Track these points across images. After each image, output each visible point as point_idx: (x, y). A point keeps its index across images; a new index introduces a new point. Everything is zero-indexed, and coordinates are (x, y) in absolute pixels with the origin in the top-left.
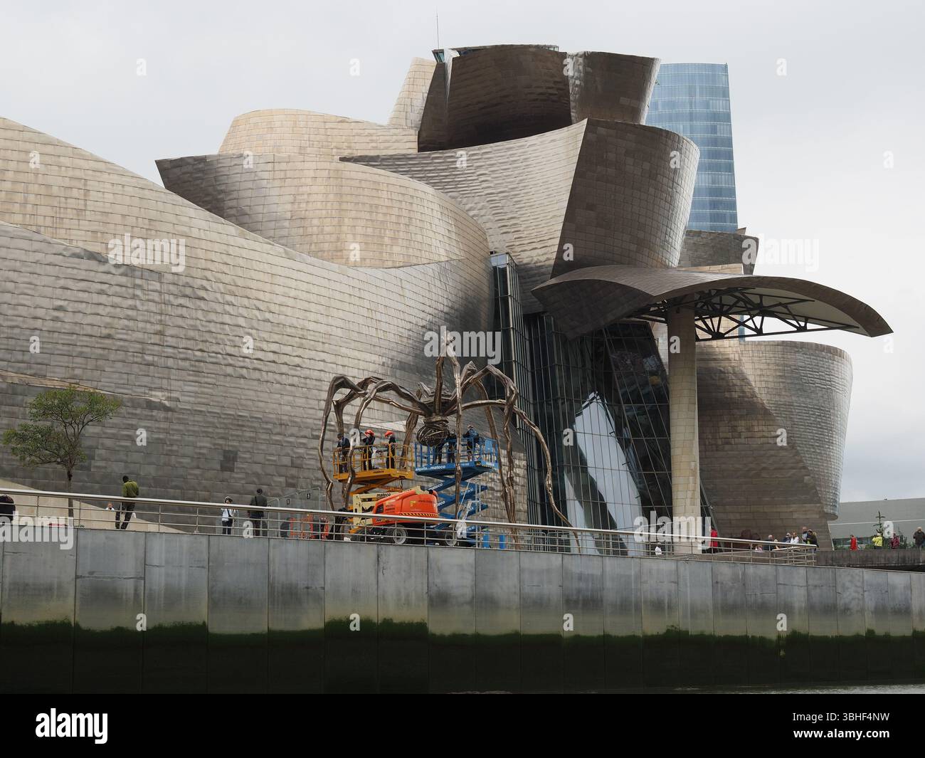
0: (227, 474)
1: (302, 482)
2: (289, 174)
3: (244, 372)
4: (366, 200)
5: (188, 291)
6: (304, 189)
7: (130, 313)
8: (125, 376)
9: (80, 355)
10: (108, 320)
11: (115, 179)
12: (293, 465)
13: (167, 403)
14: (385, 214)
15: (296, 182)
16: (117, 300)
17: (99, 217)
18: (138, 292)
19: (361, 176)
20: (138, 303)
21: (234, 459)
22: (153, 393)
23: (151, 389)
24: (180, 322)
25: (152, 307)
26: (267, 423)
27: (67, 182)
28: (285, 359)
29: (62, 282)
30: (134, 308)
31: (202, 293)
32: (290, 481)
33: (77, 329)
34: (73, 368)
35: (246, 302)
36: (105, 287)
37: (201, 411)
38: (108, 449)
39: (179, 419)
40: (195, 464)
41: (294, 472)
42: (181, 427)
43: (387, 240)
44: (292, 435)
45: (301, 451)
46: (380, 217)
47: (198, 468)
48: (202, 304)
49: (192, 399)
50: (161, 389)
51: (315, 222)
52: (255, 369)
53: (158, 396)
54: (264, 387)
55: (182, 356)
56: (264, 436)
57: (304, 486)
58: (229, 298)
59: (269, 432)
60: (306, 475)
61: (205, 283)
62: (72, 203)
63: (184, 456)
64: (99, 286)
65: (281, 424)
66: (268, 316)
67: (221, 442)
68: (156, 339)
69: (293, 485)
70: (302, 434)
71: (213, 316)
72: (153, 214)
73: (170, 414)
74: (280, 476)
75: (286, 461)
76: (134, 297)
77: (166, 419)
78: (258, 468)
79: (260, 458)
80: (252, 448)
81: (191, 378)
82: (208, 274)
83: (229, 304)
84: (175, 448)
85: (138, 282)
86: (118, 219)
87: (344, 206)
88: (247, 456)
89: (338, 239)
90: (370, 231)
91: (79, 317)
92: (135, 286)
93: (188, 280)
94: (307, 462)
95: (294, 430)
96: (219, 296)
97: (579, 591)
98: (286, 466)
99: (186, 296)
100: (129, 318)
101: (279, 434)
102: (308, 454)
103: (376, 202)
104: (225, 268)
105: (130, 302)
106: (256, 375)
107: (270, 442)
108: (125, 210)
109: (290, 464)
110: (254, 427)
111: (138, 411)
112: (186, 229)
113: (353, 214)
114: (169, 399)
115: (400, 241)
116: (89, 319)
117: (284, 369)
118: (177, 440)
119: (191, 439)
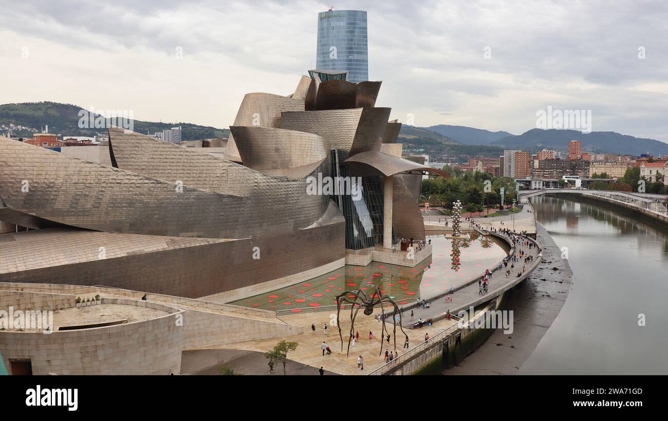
0: (269, 255)
5: (258, 201)
6: (279, 140)
7: (242, 212)
9: (229, 229)
14: (304, 147)
16: (238, 209)
17: (232, 182)
18: (244, 205)
19: (297, 135)
23: (248, 235)
24: (256, 211)
25: (248, 209)
27: (221, 171)
29: (222, 207)
30: (243, 210)
34: (227, 234)
36: (235, 205)
38: (237, 257)
41: (287, 250)
48: (261, 204)
53: (250, 237)
58: (269, 200)
61: (262, 197)
62: (224, 179)
66: (279, 202)
67: (268, 246)
68: (249, 219)
71: (265, 208)
72: (247, 178)
73: (254, 242)
76: (243, 207)
78: (278, 251)
82: (263, 194)
85: (244, 202)
86: (237, 181)
89: (290, 157)
91: (228, 217)
93: (258, 198)
96: (266, 200)
104: (267, 191)
108: (239, 178)
110: (276, 239)
111: (245, 243)
112: (257, 181)
114: (253, 237)
116: (231, 217)
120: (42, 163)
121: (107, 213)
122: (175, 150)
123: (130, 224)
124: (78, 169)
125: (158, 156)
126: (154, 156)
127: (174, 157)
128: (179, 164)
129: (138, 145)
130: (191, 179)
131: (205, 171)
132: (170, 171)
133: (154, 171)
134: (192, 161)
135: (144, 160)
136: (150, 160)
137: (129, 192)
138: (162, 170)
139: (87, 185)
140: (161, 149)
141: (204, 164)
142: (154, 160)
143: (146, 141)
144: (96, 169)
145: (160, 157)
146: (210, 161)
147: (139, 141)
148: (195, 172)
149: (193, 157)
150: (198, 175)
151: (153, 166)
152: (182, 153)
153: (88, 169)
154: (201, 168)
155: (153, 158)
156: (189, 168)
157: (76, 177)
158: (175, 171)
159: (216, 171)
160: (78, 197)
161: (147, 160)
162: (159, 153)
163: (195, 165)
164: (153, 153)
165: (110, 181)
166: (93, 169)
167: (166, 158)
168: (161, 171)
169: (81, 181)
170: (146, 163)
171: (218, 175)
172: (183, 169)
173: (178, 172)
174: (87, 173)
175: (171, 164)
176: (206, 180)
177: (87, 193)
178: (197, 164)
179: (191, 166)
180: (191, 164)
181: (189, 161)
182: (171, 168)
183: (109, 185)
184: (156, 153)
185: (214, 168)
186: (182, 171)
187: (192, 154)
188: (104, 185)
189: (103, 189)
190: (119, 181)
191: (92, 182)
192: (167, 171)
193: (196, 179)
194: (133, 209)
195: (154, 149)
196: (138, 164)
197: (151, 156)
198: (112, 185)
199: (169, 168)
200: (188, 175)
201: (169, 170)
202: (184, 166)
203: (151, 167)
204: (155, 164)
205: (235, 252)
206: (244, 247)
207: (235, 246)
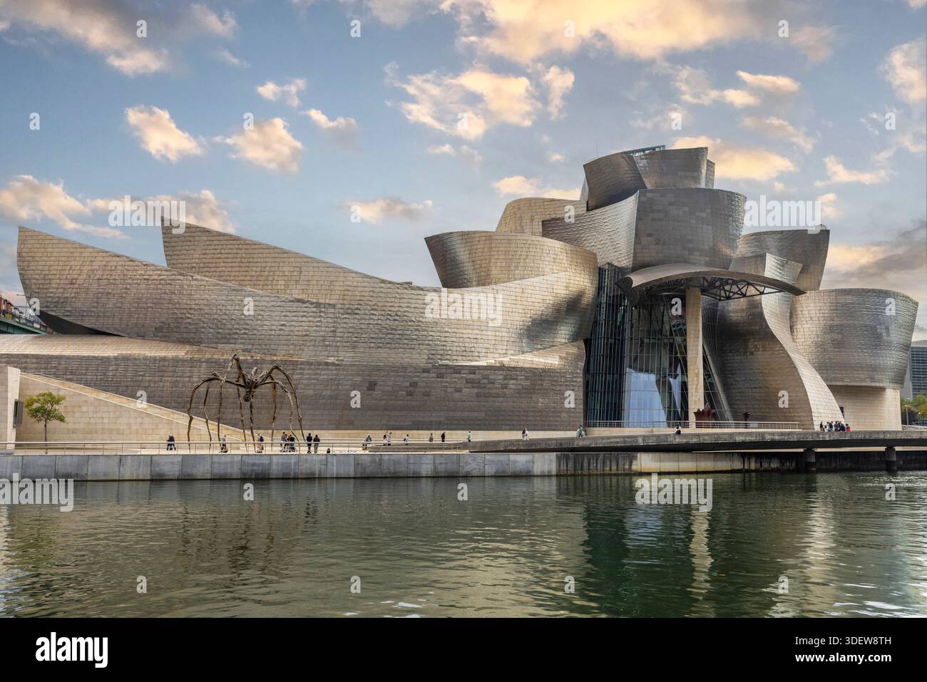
0: (371, 392)
1: (417, 394)
2: (468, 240)
4: (503, 249)
5: (350, 311)
7: (318, 324)
8: (315, 352)
9: (293, 344)
10: (306, 328)
11: (315, 264)
12: (412, 386)
13: (336, 362)
14: (513, 255)
15: (471, 244)
16: (311, 319)
17: (306, 283)
18: (322, 314)
20: (322, 319)
21: (375, 384)
22: (330, 358)
23: (328, 357)
24: (344, 325)
25: (329, 320)
27: (292, 269)
28: (406, 337)
29: (284, 314)
30: (320, 321)
31: (357, 311)
32: (409, 393)
33: (291, 333)
34: (289, 351)
35: (383, 313)
36: (305, 314)
37: (355, 365)
38: (304, 384)
39: (343, 369)
41: (412, 389)
42: (345, 372)
43: (512, 268)
44: (410, 372)
45: (417, 379)
46: (510, 257)
48: (357, 316)
49: (350, 360)
50: (333, 356)
51: (479, 262)
53: (331, 360)
58: (373, 312)
59: (396, 372)
60: (420, 390)
61: (359, 307)
62: (294, 278)
63: (346, 385)
64: (302, 314)
65: (403, 368)
66: (396, 318)
67: (368, 378)
68: (331, 334)
69: (412, 395)
71: (363, 321)
72: (333, 279)
73: (338, 367)
74: (403, 391)
75: (408, 384)
76: (320, 317)
77: (336, 369)
78: (389, 389)
79: (390, 384)
80: (385, 379)
81: (350, 350)
82: (361, 302)
83: (373, 314)
84: (341, 382)
85: (322, 310)
86: (315, 282)
87: (492, 253)
88: (383, 383)
90: (504, 264)
91: (292, 328)
92: (321, 312)
93: (350, 306)
95: (412, 370)
96: (367, 312)
97: (252, 471)
98: (407, 387)
99: (348, 314)
100: (317, 326)
101: (402, 372)
103: (509, 249)
104: (371, 299)
105: (318, 319)
107: (396, 376)
108: (318, 278)
110: (387, 370)
111: (321, 367)
112: (350, 283)
113: (496, 257)
114: (337, 360)
115: (520, 268)
116: (297, 329)
118: (342, 378)
119: (350, 377)
120: (68, 257)
121: (130, 315)
122: (232, 242)
123: (156, 328)
124: (104, 263)
125: (211, 251)
126: (207, 252)
127: (230, 251)
128: (235, 260)
129: (190, 238)
130: (249, 278)
131: (267, 269)
132: (224, 269)
133: (205, 269)
134: (252, 256)
135: (195, 256)
136: (202, 256)
137: (157, 290)
138: (214, 267)
139: (111, 281)
140: (216, 242)
141: (267, 260)
142: (206, 256)
143: (200, 234)
144: (123, 263)
145: (214, 251)
146: (277, 255)
147: (192, 234)
148: (254, 269)
149: (254, 251)
150: (258, 273)
151: (204, 263)
152: (240, 246)
153: (115, 263)
154: (263, 265)
155: (204, 254)
156: (247, 264)
157: (100, 272)
158: (230, 269)
159: (284, 269)
160: (100, 295)
161: (197, 256)
162: (213, 247)
163: (255, 260)
164: (206, 247)
165: (138, 277)
166: (120, 263)
167: (221, 253)
168: (212, 269)
169: (105, 277)
170: (197, 260)
171: (286, 273)
172: (240, 267)
173: (233, 269)
174: (113, 268)
175: (225, 260)
176: (268, 280)
177: (110, 291)
178: (259, 260)
179: (250, 262)
180: (251, 260)
181: (248, 256)
182: (225, 264)
183: (136, 281)
184: (209, 247)
185: (281, 264)
186: (238, 269)
187: (253, 247)
188: (130, 281)
189: (128, 286)
190: (147, 277)
191: (117, 278)
192: (220, 269)
193: (254, 278)
194: (159, 310)
195: (208, 243)
196: (188, 261)
197: (203, 251)
198: (139, 281)
199: (222, 264)
200: (244, 273)
201: (223, 267)
202: (241, 262)
203: (202, 265)
204: (208, 260)
205: (299, 376)
206: (318, 372)
207: (301, 369)
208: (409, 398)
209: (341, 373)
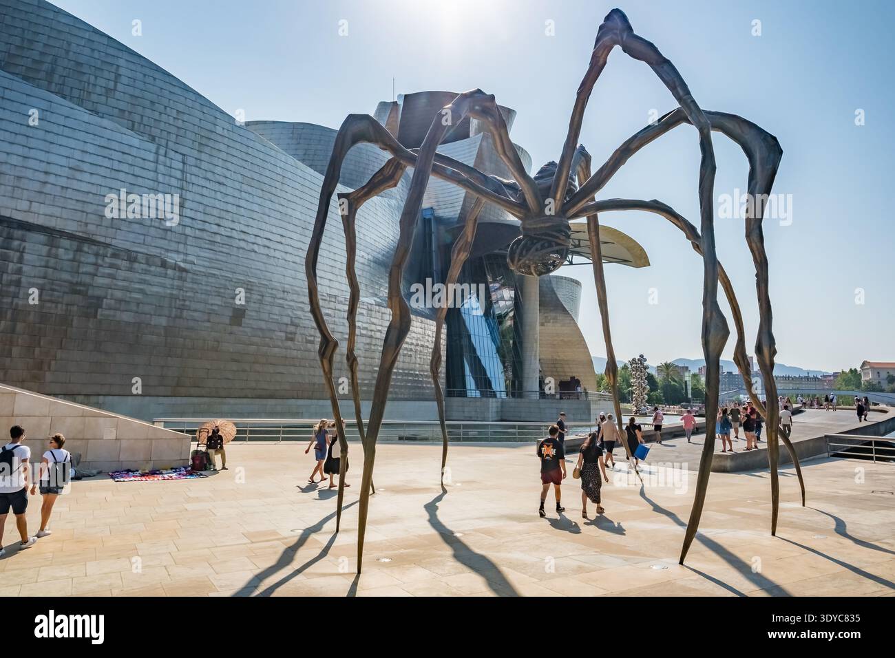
0: (235, 328)
1: (298, 337)
3: (256, 248)
5: (210, 175)
8: (142, 237)
12: (292, 324)
13: (182, 265)
18: (161, 168)
20: (160, 176)
21: (243, 316)
22: (169, 254)
23: (167, 250)
25: (174, 182)
26: (272, 289)
31: (222, 180)
32: (290, 336)
34: (86, 224)
37: (214, 274)
39: (192, 279)
40: (206, 317)
41: (292, 329)
42: (195, 286)
44: (293, 301)
45: (299, 313)
47: (209, 321)
48: (221, 188)
49: (207, 264)
50: (178, 252)
52: (265, 246)
53: (173, 258)
54: (271, 261)
55: (200, 227)
56: (269, 299)
57: (300, 340)
59: (274, 297)
60: (302, 332)
61: (225, 172)
63: (195, 311)
65: (284, 292)
67: (231, 301)
69: (292, 340)
70: (301, 300)
73: (184, 274)
74: (282, 331)
75: (287, 320)
76: (157, 170)
77: (180, 278)
78: (263, 324)
79: (265, 316)
80: (259, 308)
81: (207, 246)
84: (187, 303)
85: (161, 159)
88: (254, 314)
92: (158, 162)
94: (303, 322)
95: (295, 297)
96: (237, 184)
98: (287, 324)
99: (207, 179)
101: (283, 299)
102: (305, 316)
105: (152, 175)
106: (266, 251)
107: (272, 305)
109: (290, 323)
110: (261, 292)
111: (153, 269)
114: (185, 261)
117: (289, 249)
118: (190, 297)
119: (203, 296)
205: (107, 281)
206: (148, 277)
207: (112, 266)
208: (289, 343)
209: (190, 285)
